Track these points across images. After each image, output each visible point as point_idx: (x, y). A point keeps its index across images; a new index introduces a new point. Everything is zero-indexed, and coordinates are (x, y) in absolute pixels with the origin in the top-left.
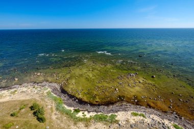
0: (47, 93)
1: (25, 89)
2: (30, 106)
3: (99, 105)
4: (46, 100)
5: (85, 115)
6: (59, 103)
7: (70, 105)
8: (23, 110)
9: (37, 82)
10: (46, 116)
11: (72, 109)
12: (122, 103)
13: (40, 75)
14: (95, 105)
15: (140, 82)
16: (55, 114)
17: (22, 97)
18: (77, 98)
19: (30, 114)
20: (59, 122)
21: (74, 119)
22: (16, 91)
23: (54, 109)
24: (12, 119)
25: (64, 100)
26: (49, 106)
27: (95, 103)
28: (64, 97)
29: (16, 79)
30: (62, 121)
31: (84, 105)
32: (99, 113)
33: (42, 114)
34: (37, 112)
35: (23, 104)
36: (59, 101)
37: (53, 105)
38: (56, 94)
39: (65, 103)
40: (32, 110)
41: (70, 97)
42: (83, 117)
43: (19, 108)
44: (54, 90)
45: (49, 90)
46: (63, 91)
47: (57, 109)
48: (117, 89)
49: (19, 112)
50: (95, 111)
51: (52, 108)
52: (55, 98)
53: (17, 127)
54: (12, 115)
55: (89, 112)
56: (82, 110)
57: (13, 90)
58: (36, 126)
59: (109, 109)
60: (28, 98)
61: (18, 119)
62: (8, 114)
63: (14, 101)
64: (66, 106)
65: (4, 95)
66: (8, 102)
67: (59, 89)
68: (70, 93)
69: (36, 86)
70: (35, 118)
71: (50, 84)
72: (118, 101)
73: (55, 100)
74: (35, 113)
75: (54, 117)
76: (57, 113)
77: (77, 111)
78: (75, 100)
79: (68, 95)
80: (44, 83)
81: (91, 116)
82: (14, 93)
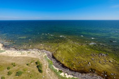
0: (45, 56)
1: (34, 52)
2: (36, 61)
3: (75, 71)
4: (44, 60)
5: (66, 76)
6: (50, 64)
7: (57, 67)
8: (32, 63)
9: (40, 49)
10: (43, 69)
11: (58, 69)
12: (93, 74)
13: (42, 45)
14: (73, 71)
15: (110, 62)
16: (48, 70)
17: (32, 56)
18: (61, 63)
19: (35, 66)
20: (49, 75)
21: (59, 76)
22: (30, 52)
23: (48, 66)
24: (27, 66)
25: (53, 63)
26: (45, 64)
27: (73, 69)
28: (53, 61)
29: (31, 46)
30: (51, 75)
31: (66, 68)
32: (75, 77)
33: (41, 68)
34: (39, 66)
35: (32, 60)
36: (50, 63)
37: (47, 64)
38: (49, 58)
39: (54, 65)
40: (36, 64)
41: (57, 62)
42: (64, 76)
43: (31, 62)
44: (49, 55)
45: (46, 55)
46: (53, 57)
47: (49, 67)
48: (90, 63)
49: (30, 64)
50: (72, 75)
51: (46, 66)
52: (49, 60)
53: (29, 72)
54: (27, 65)
55: (68, 74)
56: (64, 72)
57: (29, 51)
58: (38, 74)
59: (82, 76)
60: (35, 57)
61: (29, 67)
62: (26, 63)
63: (29, 57)
64: (54, 67)
65: (25, 53)
66: (26, 57)
67: (51, 55)
68: (57, 59)
69: (39, 51)
70: (38, 69)
71: (47, 51)
72: (90, 72)
73: (49, 61)
74: (38, 66)
75: (47, 72)
76: (49, 69)
77: (61, 71)
78: (60, 64)
79: (56, 60)
80: (44, 50)
81: (69, 77)
82: (29, 53)
